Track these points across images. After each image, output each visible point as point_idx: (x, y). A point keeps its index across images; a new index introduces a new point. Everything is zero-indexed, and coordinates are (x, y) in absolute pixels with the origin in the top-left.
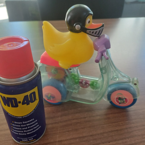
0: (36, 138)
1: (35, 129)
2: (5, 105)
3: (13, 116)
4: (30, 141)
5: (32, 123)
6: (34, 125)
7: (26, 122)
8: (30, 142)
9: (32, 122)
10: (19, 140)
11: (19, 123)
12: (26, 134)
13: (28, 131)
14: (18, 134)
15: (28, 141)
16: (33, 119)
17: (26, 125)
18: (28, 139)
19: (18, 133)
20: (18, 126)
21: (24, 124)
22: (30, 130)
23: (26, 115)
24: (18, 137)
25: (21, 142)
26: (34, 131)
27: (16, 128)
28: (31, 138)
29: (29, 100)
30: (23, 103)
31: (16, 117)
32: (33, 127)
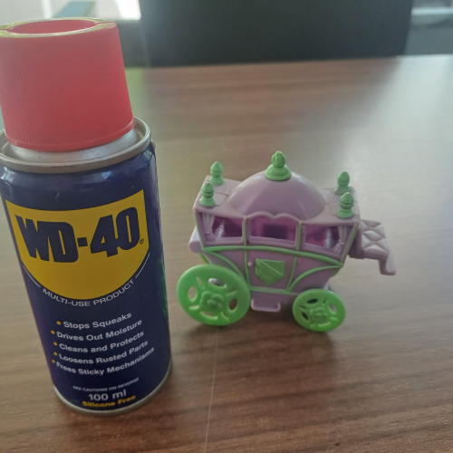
0: (137, 392)
1: (136, 355)
2: (33, 255)
3: (60, 297)
4: (116, 400)
5: (125, 330)
6: (130, 340)
7: (104, 324)
8: (117, 406)
9: (123, 325)
10: (80, 398)
11: (80, 327)
12: (102, 373)
13: (111, 359)
14: (74, 371)
15: (110, 400)
16: (129, 315)
17: (104, 336)
18: (110, 393)
19: (77, 370)
20: (75, 338)
21: (96, 332)
22: (119, 357)
23: (105, 297)
24: (73, 385)
25: (84, 403)
26: (133, 363)
27: (70, 349)
28: (121, 390)
29: (117, 237)
30: (95, 248)
31: (70, 300)
32: (127, 347)
